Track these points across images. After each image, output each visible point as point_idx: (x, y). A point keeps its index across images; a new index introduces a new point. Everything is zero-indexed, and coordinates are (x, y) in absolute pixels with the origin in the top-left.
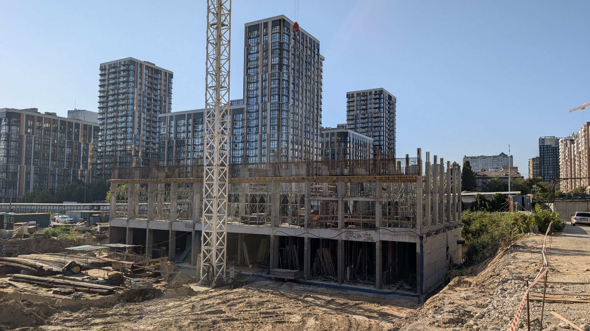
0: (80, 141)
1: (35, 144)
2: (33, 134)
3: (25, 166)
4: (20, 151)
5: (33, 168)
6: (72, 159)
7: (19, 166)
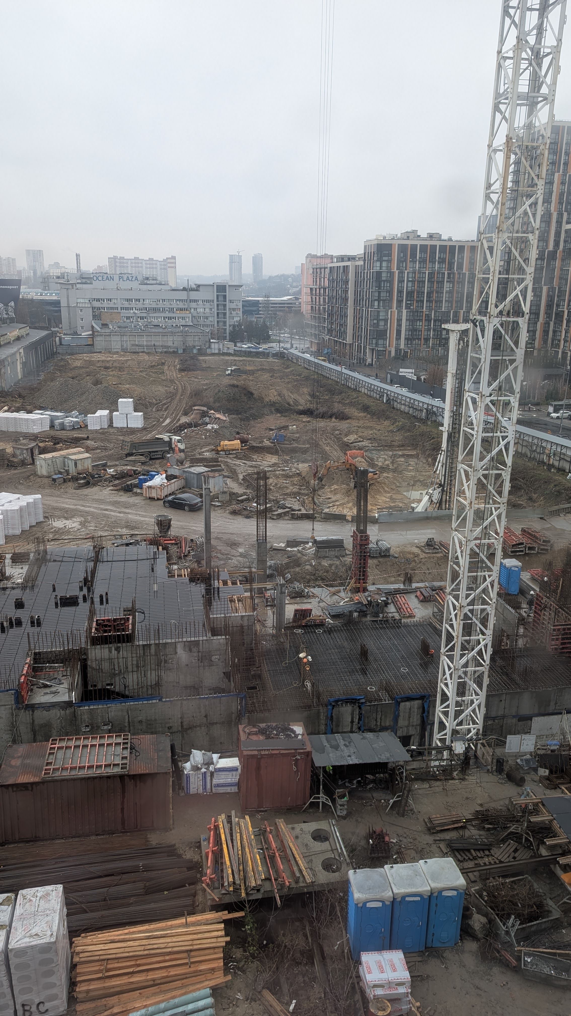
0: (464, 271)
1: (408, 281)
2: (406, 269)
3: (396, 311)
4: (390, 292)
5: (404, 312)
6: (452, 297)
7: (390, 311)
